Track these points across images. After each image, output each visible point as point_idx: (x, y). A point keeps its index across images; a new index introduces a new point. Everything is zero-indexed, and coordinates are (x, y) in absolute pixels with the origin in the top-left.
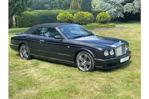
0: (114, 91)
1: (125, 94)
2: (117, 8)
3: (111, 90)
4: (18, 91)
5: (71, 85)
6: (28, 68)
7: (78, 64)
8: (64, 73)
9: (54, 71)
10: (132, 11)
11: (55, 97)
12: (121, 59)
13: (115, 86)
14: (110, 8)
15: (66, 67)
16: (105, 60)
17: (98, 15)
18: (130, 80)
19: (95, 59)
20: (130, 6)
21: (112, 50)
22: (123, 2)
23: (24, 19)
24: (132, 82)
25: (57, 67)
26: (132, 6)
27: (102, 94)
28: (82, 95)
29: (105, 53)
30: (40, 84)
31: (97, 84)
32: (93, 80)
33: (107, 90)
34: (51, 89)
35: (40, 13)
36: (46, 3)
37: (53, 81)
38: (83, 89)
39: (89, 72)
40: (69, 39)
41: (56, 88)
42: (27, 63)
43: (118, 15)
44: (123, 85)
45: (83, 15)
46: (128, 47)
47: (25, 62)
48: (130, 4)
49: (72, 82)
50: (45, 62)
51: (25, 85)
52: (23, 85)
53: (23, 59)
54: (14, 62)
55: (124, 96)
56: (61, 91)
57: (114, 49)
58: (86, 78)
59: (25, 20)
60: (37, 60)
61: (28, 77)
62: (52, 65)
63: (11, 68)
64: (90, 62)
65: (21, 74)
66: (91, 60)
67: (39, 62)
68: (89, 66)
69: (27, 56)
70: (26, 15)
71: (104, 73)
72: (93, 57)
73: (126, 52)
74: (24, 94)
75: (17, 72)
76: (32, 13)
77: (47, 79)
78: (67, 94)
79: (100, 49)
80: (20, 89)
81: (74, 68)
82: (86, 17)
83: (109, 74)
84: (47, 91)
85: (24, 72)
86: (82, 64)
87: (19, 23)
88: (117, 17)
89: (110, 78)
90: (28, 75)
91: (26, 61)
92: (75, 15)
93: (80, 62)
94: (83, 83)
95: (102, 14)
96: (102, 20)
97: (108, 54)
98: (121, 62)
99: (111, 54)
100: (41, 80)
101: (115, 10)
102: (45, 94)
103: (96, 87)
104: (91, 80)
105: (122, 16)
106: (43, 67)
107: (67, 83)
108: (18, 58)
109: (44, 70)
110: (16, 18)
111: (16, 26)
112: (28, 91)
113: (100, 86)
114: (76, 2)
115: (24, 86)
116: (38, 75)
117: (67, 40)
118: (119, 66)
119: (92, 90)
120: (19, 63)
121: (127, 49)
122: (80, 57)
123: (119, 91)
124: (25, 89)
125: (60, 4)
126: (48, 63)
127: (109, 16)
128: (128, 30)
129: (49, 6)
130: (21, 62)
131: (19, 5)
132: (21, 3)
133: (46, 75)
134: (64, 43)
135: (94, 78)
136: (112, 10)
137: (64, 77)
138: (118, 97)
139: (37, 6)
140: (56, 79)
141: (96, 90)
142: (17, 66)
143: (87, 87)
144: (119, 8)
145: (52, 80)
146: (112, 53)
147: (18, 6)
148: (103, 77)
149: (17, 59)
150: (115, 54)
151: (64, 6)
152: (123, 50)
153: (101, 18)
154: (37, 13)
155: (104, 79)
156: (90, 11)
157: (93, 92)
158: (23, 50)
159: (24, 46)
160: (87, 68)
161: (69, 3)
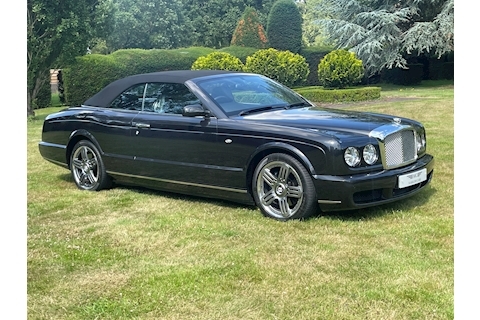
0: (380, 271)
1: (417, 280)
2: (383, 38)
3: (371, 269)
4: (63, 274)
5: (237, 257)
6: (98, 214)
7: (261, 196)
8: (214, 224)
9: (183, 218)
10: (433, 49)
11: (186, 291)
12: (401, 177)
13: (382, 257)
14: (360, 37)
15: (220, 208)
16: (349, 181)
17: (322, 61)
18: (431, 241)
19: (315, 176)
20: (427, 32)
21: (372, 148)
22: (405, 20)
23: (85, 79)
24: (437, 245)
25: (191, 210)
26: (432, 31)
27: (339, 281)
28: (274, 283)
29: (347, 155)
30: (136, 255)
31: (324, 253)
32: (309, 243)
33: (355, 268)
34: (171, 267)
35: (137, 57)
36: (157, 30)
37: (178, 246)
38: (279, 268)
39: (296, 221)
40: (228, 115)
41: (190, 265)
42: (94, 199)
43: (388, 60)
44: (409, 256)
45: (274, 58)
46: (423, 142)
47: (86, 197)
48: (426, 24)
49: (240, 250)
50: (153, 196)
51: (89, 260)
52: (81, 259)
53: (82, 189)
54: (54, 197)
55: (414, 286)
56: (204, 273)
57: (377, 145)
58: (287, 236)
59: (89, 82)
60: (125, 191)
61: (98, 237)
62: (174, 202)
63: (43, 213)
64: (300, 188)
65: (76, 229)
66: (303, 181)
67: (133, 195)
68: (297, 199)
69: (96, 179)
70: (91, 64)
71: (344, 224)
72: (308, 170)
73: (416, 157)
74: (85, 282)
75: (62, 223)
76: (111, 58)
77: (160, 242)
78: (224, 281)
79: (332, 143)
80: (71, 270)
81: (245, 210)
82: (283, 65)
83: (362, 226)
84: (160, 274)
85: (86, 223)
86: (274, 195)
87: (71, 90)
88: (385, 69)
89: (366, 236)
90: (98, 232)
91: (90, 193)
92: (249, 59)
93: (267, 187)
94: (278, 250)
95: (336, 56)
96: (335, 76)
97: (358, 160)
98: (401, 186)
99: (367, 162)
100: (140, 245)
101: (376, 43)
102: (151, 283)
103: (320, 261)
104: (301, 241)
105: (402, 63)
106: (147, 210)
107: (225, 252)
108: (66, 187)
109: (150, 216)
110: (59, 76)
111: (62, 99)
112: (97, 276)
113: (333, 258)
114: (252, 22)
115: (84, 262)
116: (129, 230)
117: (225, 121)
118: (393, 200)
119: (307, 268)
120: (70, 199)
121: (420, 145)
122: (265, 172)
123: (395, 271)
124: (86, 271)
125: (202, 32)
126: (163, 198)
127: (359, 63)
128: (420, 104)
129: (167, 40)
130: (75, 196)
131: (71, 29)
132: (75, 23)
133: (154, 230)
134: (214, 130)
135: (314, 237)
136: (370, 44)
137: (215, 237)
138: (394, 287)
139: (129, 38)
140: (190, 241)
141: (320, 268)
142: (62, 208)
143: (290, 262)
144: (390, 37)
145: (176, 243)
146: (370, 157)
147: (68, 32)
148: (342, 233)
149: (61, 188)
150: (379, 161)
151: (212, 40)
152: (407, 148)
153: (332, 68)
154: (129, 58)
155: (345, 238)
156: (297, 50)
157: (310, 275)
158: (80, 158)
159: (85, 148)
160: (291, 208)
161: (228, 29)
